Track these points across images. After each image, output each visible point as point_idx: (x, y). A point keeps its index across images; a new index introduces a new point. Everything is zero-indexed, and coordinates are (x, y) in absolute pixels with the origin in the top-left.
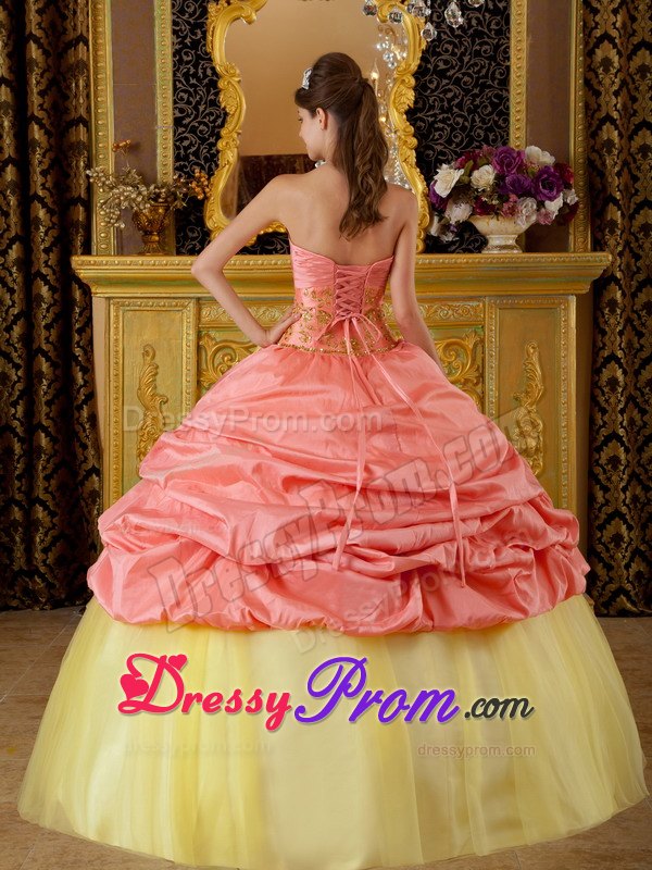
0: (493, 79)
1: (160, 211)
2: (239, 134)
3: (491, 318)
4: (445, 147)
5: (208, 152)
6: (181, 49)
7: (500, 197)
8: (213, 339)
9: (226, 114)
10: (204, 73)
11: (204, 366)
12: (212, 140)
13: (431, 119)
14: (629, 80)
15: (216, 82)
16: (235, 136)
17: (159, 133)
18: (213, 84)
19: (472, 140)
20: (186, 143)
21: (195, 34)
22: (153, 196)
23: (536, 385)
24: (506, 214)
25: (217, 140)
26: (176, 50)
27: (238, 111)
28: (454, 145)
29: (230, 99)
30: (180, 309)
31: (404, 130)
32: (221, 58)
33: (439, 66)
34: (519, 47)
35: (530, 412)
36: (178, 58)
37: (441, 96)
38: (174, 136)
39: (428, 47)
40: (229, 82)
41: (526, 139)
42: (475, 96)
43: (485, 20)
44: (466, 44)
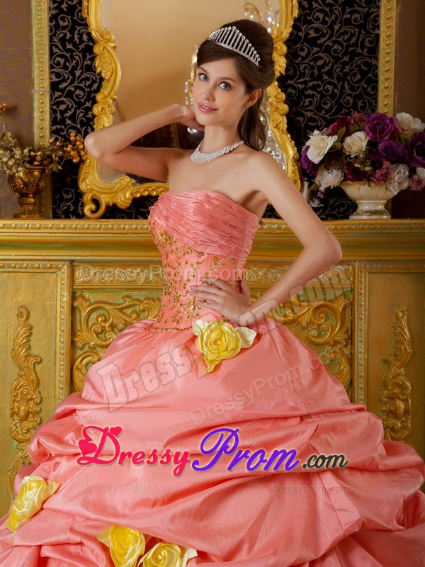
0: (363, 47)
1: (36, 173)
2: (114, 100)
3: (361, 282)
4: (315, 114)
5: (84, 116)
6: (57, 15)
7: (372, 164)
8: (88, 300)
9: (102, 79)
10: (81, 38)
11: (78, 327)
12: (88, 104)
13: (301, 87)
15: (92, 47)
16: (111, 101)
17: (36, 97)
18: (89, 49)
19: (341, 107)
20: (63, 107)
22: (27, 159)
23: (405, 349)
24: (379, 180)
25: (93, 105)
26: (52, 15)
27: (114, 76)
28: (323, 112)
29: (106, 65)
30: (55, 270)
31: (276, 97)
32: (96, 22)
33: (310, 34)
34: (388, 16)
35: (399, 374)
36: (54, 23)
37: (312, 63)
38: (51, 100)
39: (300, 15)
40: (104, 48)
41: (394, 106)
42: (345, 64)
44: (337, 12)
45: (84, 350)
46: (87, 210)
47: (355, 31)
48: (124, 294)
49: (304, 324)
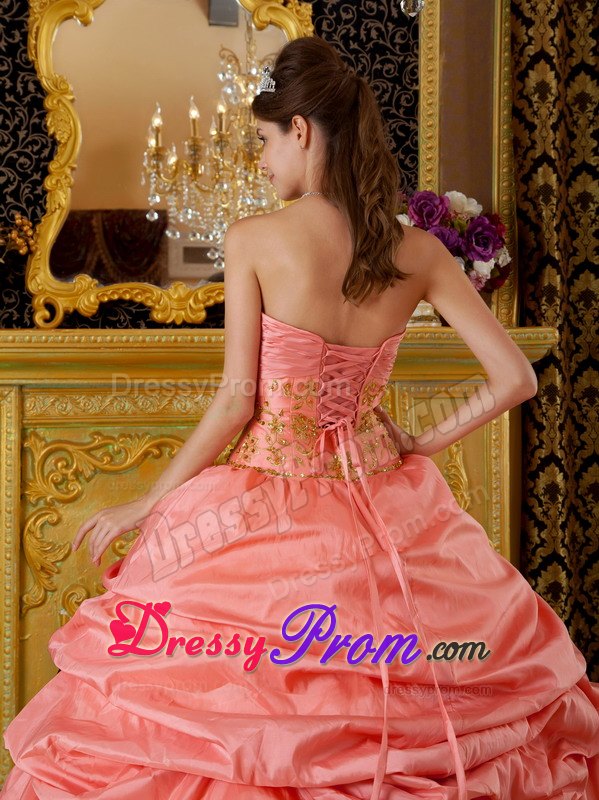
0: (398, 107)
2: (73, 169)
3: (404, 410)
5: (31, 192)
8: (43, 439)
9: (55, 143)
10: (25, 88)
11: (30, 476)
12: (36, 177)
14: (567, 112)
15: (42, 100)
16: (68, 171)
18: (37, 104)
20: (1, 180)
21: (13, 36)
23: (462, 496)
25: (44, 176)
27: (72, 138)
29: (61, 124)
32: (48, 68)
34: (430, 68)
40: (59, 101)
41: (439, 184)
43: (387, 31)
44: (364, 61)
45: (38, 507)
46: (38, 319)
47: (387, 86)
48: (92, 429)
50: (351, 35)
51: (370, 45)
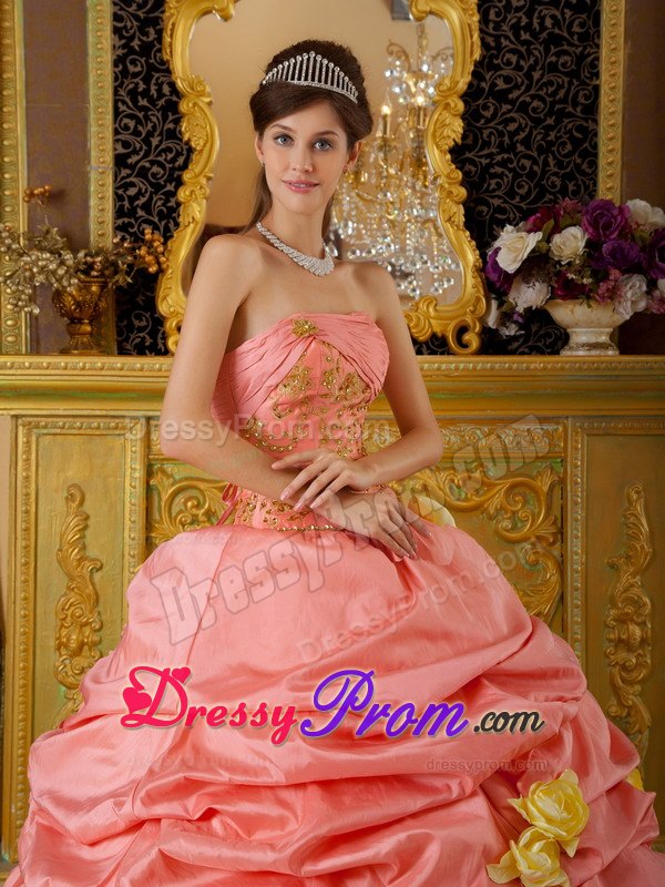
0: (575, 104)
1: (94, 288)
2: (209, 179)
3: (576, 449)
4: (505, 202)
5: (163, 205)
6: (125, 56)
7: (594, 274)
8: (172, 476)
9: (190, 150)
10: (159, 91)
11: (157, 516)
12: (170, 187)
13: (485, 161)
15: (176, 104)
16: (204, 181)
17: (93, 176)
18: (172, 107)
19: (543, 191)
20: (132, 191)
21: (147, 34)
22: (82, 267)
23: (642, 547)
24: (603, 298)
25: (177, 188)
26: (118, 56)
27: (208, 145)
28: (518, 199)
29: (197, 129)
30: (122, 432)
31: (448, 177)
32: (183, 67)
33: (496, 85)
34: (613, 59)
35: (632, 586)
36: (121, 67)
37: (500, 128)
38: (115, 181)
39: (483, 57)
40: (195, 104)
41: (622, 191)
42: (549, 128)
43: (564, 19)
44: (536, 53)
46: (171, 343)
47: (563, 81)
49: (492, 512)
50: (523, 24)
51: (544, 35)
